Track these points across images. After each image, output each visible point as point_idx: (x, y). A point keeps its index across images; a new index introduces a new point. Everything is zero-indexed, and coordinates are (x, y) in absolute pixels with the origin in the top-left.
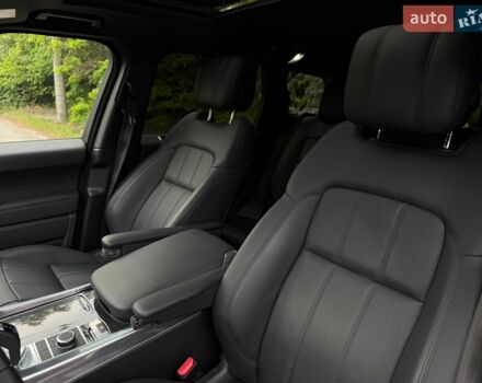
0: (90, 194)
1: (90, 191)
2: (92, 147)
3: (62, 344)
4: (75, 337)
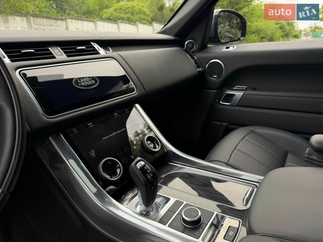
3: (184, 220)
4: (200, 219)
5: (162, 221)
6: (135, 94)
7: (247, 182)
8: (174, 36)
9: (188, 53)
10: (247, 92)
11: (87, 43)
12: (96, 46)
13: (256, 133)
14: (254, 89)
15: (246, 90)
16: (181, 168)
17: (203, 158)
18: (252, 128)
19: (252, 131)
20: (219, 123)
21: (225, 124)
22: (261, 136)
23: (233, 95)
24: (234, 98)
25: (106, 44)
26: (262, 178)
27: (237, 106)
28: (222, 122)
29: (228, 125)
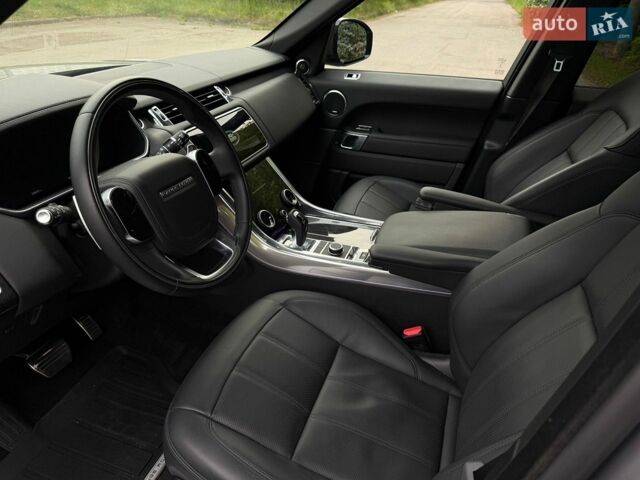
0: (486, 147)
1: (488, 144)
2: (506, 94)
3: (331, 250)
4: (341, 250)
5: (317, 250)
6: (267, 146)
7: (371, 227)
8: (283, 54)
9: (302, 79)
10: (372, 135)
11: (209, 88)
12: (220, 91)
13: (379, 184)
14: (380, 131)
15: (370, 131)
16: (315, 220)
17: (332, 209)
18: (375, 179)
19: (376, 182)
20: (338, 171)
21: (346, 173)
22: (385, 187)
23: (356, 137)
24: (357, 141)
25: (224, 84)
26: (381, 223)
27: (360, 151)
28: (343, 170)
29: (348, 175)
